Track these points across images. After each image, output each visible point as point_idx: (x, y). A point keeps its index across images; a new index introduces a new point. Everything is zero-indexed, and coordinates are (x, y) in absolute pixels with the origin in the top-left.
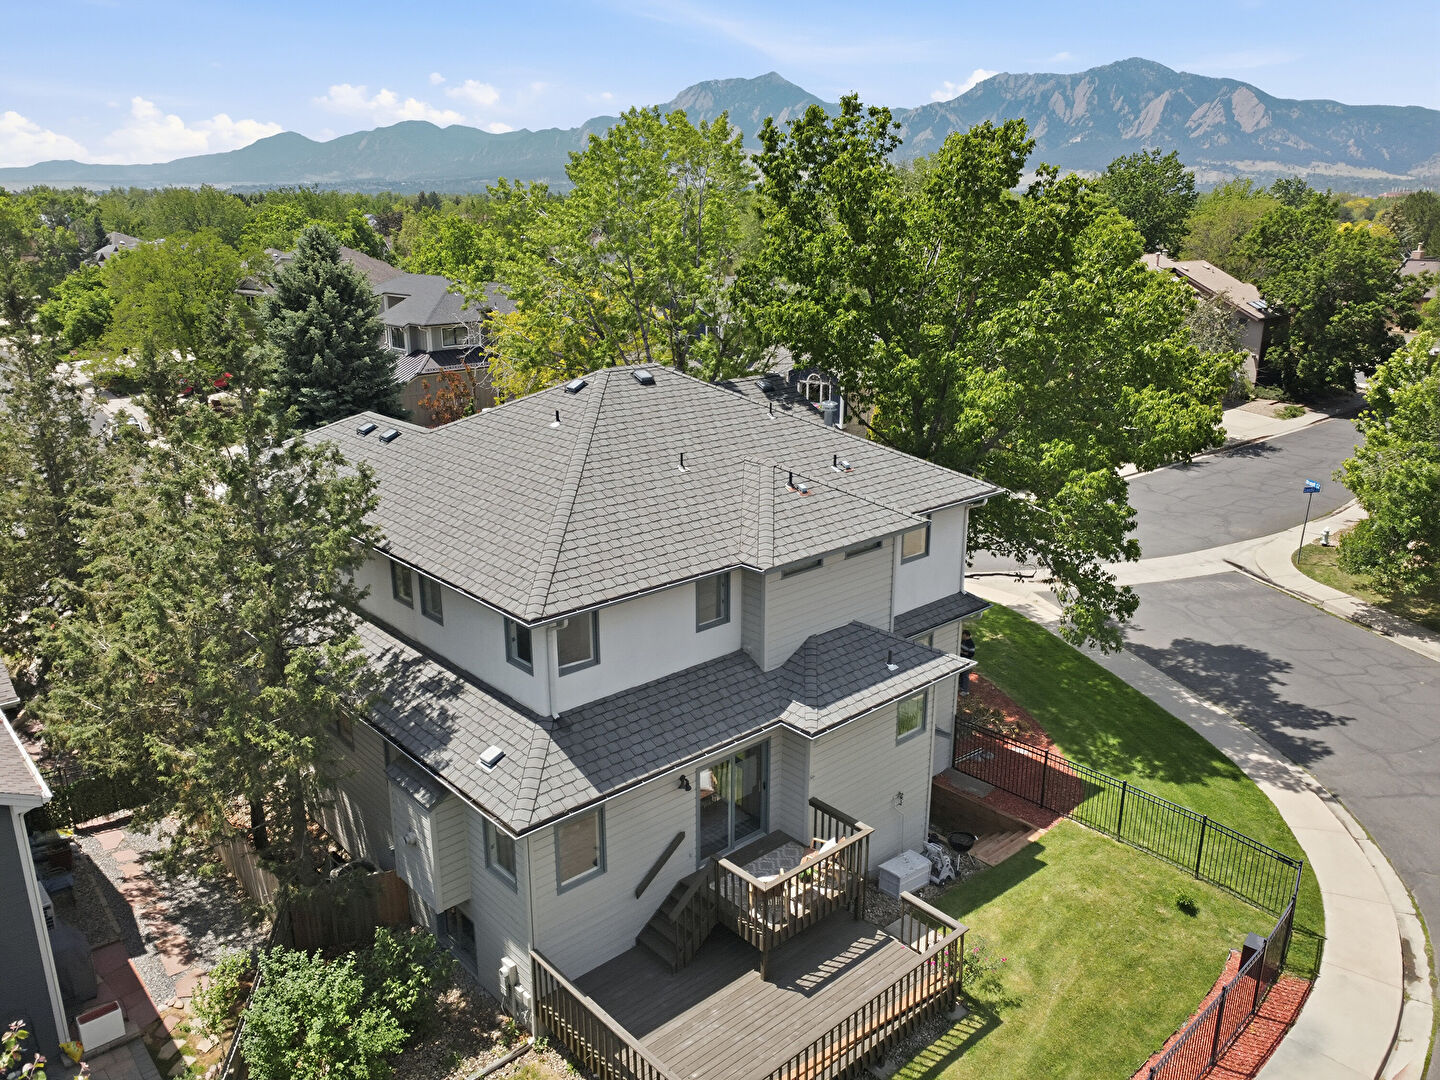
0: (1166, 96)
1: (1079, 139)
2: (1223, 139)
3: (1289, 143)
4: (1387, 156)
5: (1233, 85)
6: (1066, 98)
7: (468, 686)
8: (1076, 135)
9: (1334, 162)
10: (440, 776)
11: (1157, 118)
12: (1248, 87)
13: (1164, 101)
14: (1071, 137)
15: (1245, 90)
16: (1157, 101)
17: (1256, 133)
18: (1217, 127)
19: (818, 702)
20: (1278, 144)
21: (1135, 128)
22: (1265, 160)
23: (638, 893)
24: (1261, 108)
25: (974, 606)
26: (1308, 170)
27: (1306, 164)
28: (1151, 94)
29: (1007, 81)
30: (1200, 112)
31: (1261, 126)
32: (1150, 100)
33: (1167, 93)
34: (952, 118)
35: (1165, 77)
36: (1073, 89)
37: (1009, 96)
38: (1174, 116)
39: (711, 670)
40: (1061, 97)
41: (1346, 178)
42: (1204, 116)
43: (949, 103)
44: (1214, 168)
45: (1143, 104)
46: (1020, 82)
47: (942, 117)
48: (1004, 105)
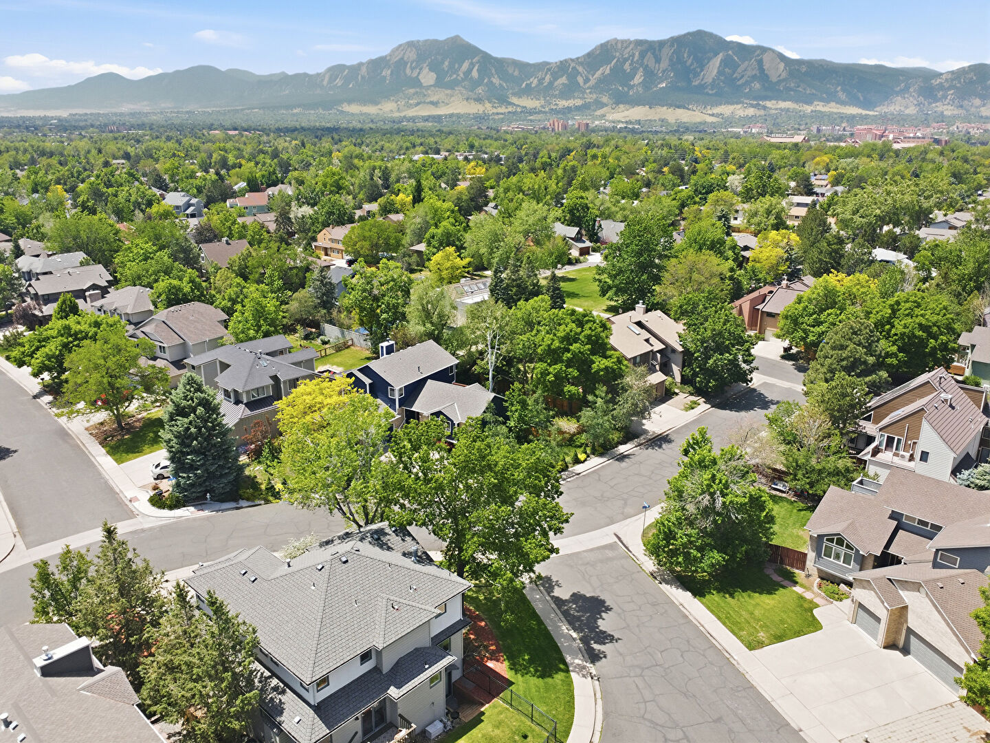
0: (720, 56)
1: (664, 85)
2: (758, 86)
3: (800, 89)
4: (861, 98)
5: (764, 50)
6: (655, 57)
7: (288, 690)
8: (662, 82)
9: (828, 102)
10: (281, 726)
11: (715, 71)
12: (773, 51)
13: (719, 60)
14: (659, 83)
15: (770, 53)
16: (715, 59)
17: (779, 82)
18: (754, 77)
19: (399, 687)
20: (792, 90)
21: (701, 77)
22: (785, 101)
24: (782, 66)
25: (465, 624)
28: (711, 55)
30: (742, 67)
32: (710, 59)
33: (721, 54)
34: (580, 69)
35: (720, 44)
36: (660, 50)
37: (618, 54)
38: (726, 70)
39: (366, 676)
40: (652, 56)
41: (836, 114)
42: (745, 70)
43: (578, 58)
44: (752, 106)
45: (706, 61)
46: (625, 45)
47: (574, 68)
48: (615, 61)
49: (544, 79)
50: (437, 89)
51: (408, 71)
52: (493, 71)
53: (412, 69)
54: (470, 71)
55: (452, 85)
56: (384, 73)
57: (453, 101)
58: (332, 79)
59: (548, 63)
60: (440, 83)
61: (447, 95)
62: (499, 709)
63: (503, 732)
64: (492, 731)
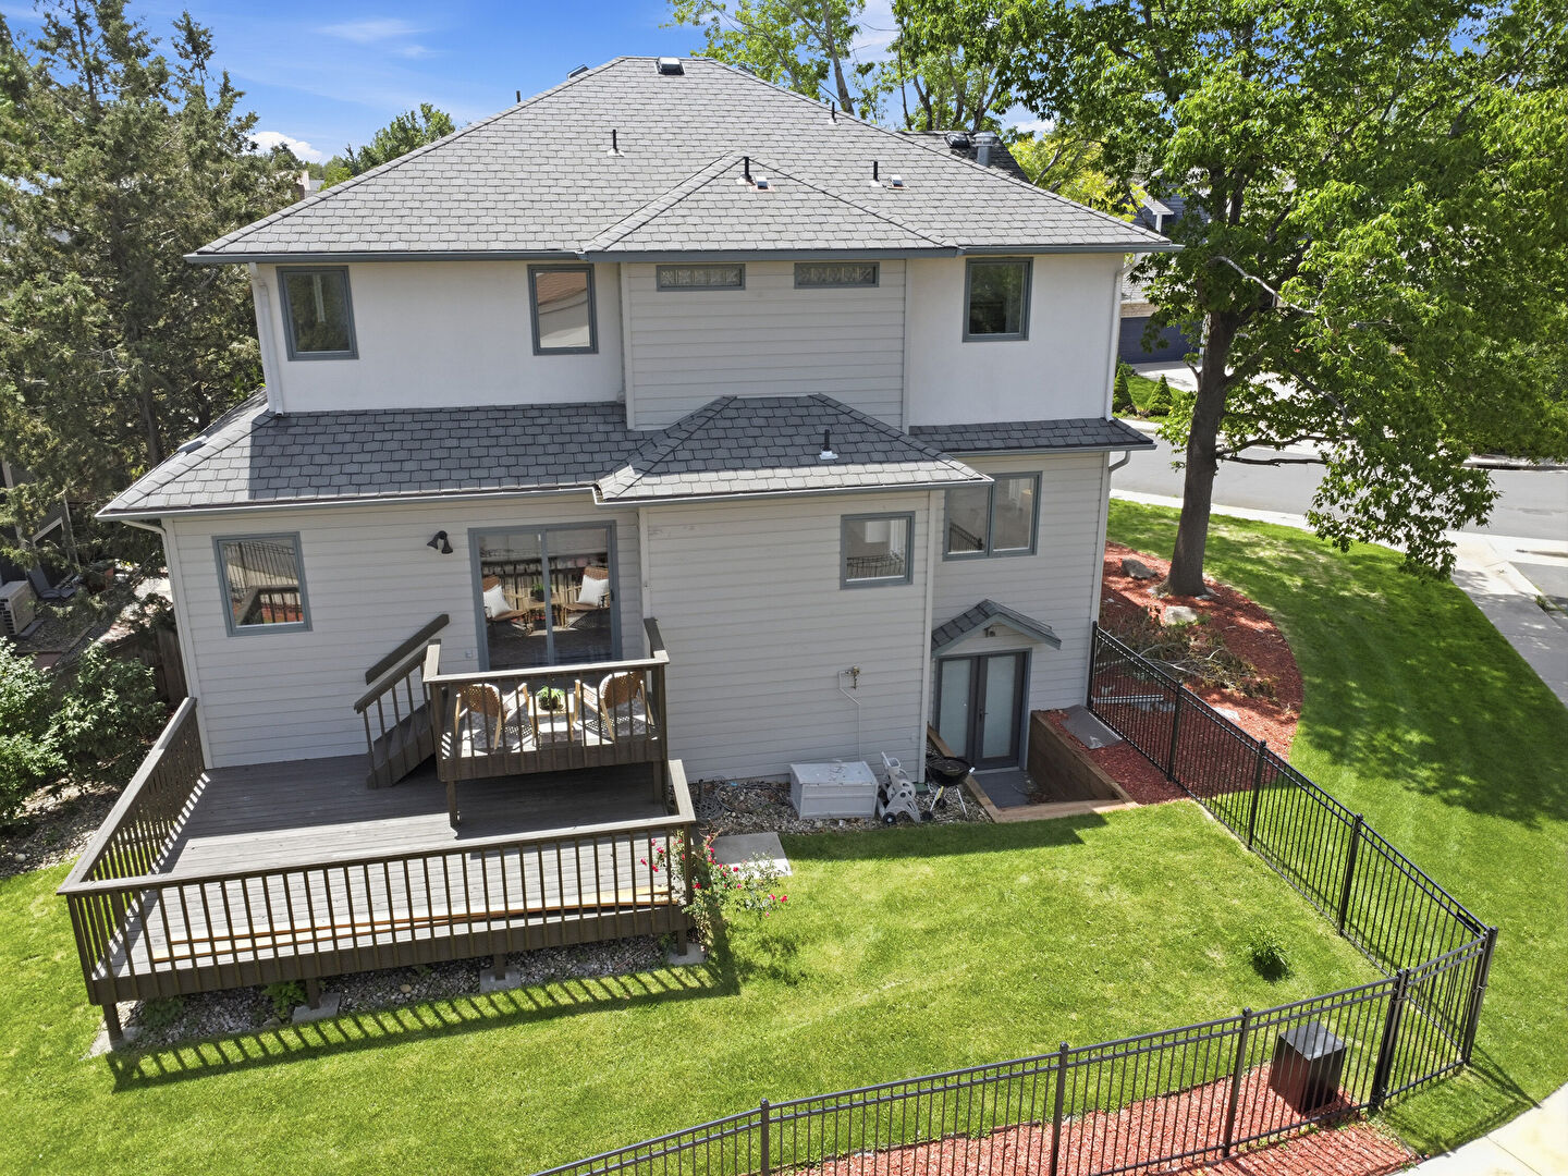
62: (1188, 833)
63: (1156, 909)
64: (1103, 888)
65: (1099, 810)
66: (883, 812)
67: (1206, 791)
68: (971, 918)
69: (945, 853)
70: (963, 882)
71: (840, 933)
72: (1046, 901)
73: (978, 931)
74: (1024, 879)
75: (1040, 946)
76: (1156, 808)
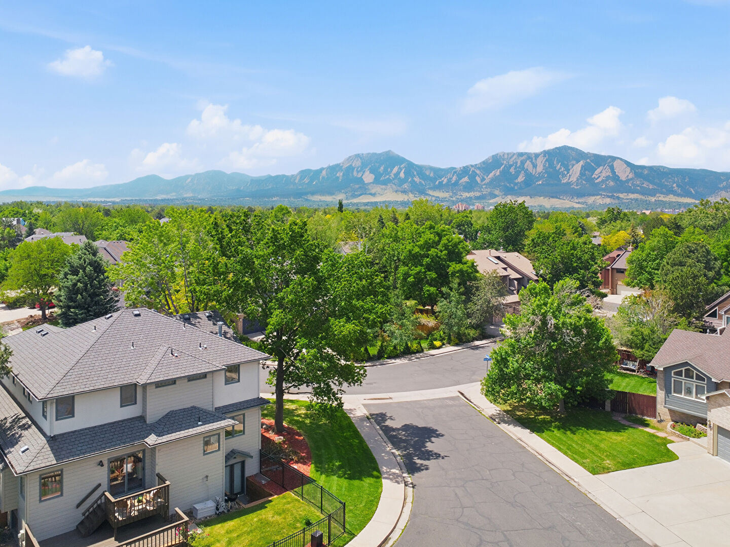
0: (581, 163)
1: (541, 182)
2: (612, 184)
3: (644, 185)
4: (693, 192)
5: (614, 159)
6: (533, 163)
7: (33, 427)
8: (539, 180)
9: (667, 195)
10: (6, 457)
11: (578, 174)
12: (621, 159)
13: (580, 165)
14: (537, 181)
15: (619, 160)
16: (577, 165)
17: (628, 181)
18: (608, 177)
19: (159, 435)
20: (638, 186)
21: (568, 177)
22: (633, 193)
23: (78, 506)
24: (628, 169)
25: (262, 403)
26: (655, 198)
27: (654, 195)
28: (574, 162)
29: (504, 155)
30: (599, 170)
31: (629, 178)
32: (573, 165)
33: (581, 162)
34: (478, 172)
35: (580, 155)
36: (536, 160)
37: (505, 162)
38: (587, 172)
39: (126, 422)
40: (530, 163)
41: (675, 202)
42: (601, 172)
43: (476, 165)
44: (608, 197)
45: (571, 167)
46: (510, 156)
47: (473, 171)
48: (503, 166)
49: (451, 178)
50: (375, 185)
51: (355, 173)
52: (415, 173)
53: (358, 172)
54: (398, 173)
55: (385, 183)
56: (338, 175)
57: (387, 193)
58: (302, 178)
59: (455, 168)
60: (377, 181)
61: (382, 189)
62: (289, 500)
63: (285, 518)
64: (273, 517)
65: (270, 499)
66: (218, 512)
67: (292, 489)
68: (246, 530)
69: (236, 518)
70: (242, 523)
71: (218, 541)
72: (262, 523)
73: (248, 533)
74: (255, 519)
75: (262, 533)
76: (281, 495)
